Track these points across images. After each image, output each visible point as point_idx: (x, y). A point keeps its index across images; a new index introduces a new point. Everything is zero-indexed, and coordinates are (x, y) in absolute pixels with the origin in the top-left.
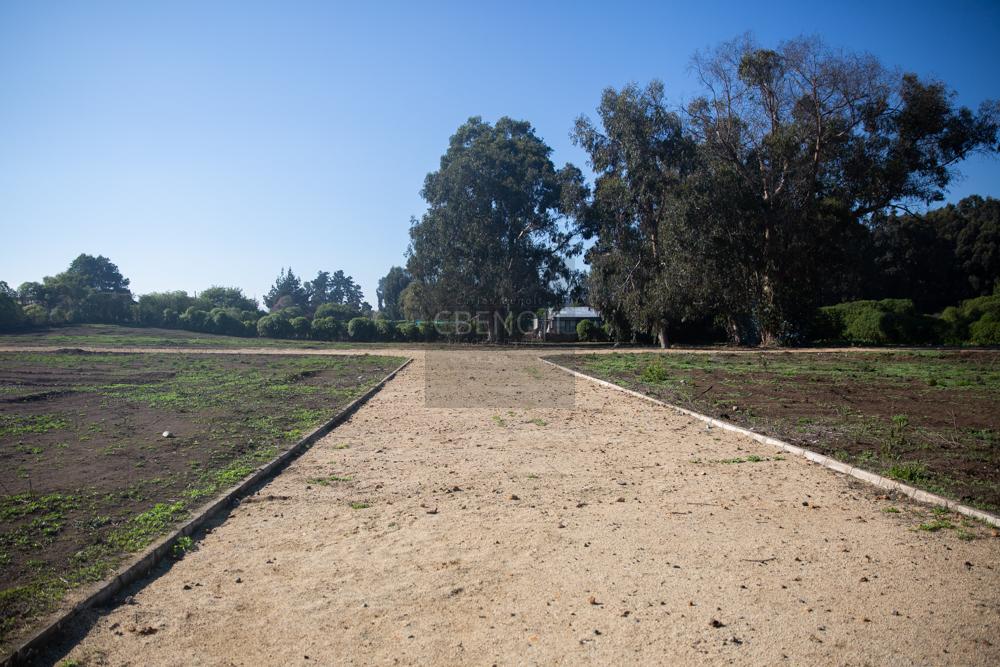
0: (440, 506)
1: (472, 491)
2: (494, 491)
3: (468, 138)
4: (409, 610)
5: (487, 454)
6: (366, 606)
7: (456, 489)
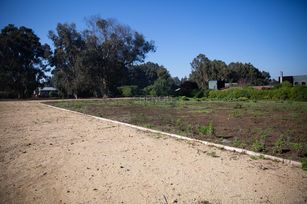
0: (27, 150)
1: (35, 144)
2: (43, 143)
4: (31, 183)
5: (35, 132)
6: (14, 185)
7: (30, 144)
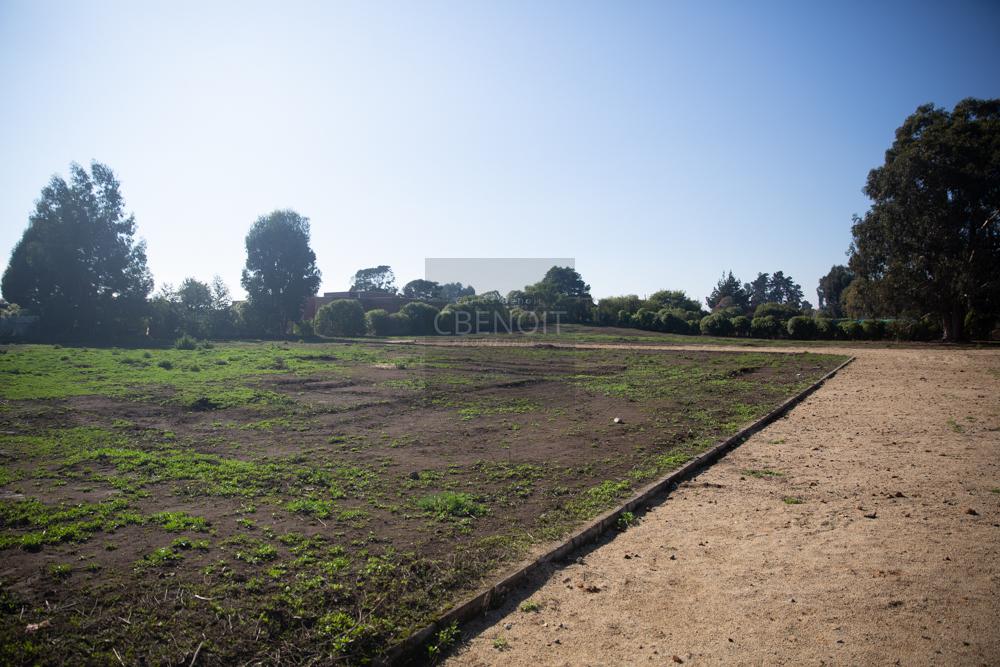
0: (880, 512)
1: (918, 499)
2: (945, 502)
3: (918, 128)
4: (840, 614)
5: (939, 460)
6: (793, 601)
7: (899, 495)
